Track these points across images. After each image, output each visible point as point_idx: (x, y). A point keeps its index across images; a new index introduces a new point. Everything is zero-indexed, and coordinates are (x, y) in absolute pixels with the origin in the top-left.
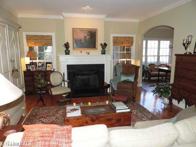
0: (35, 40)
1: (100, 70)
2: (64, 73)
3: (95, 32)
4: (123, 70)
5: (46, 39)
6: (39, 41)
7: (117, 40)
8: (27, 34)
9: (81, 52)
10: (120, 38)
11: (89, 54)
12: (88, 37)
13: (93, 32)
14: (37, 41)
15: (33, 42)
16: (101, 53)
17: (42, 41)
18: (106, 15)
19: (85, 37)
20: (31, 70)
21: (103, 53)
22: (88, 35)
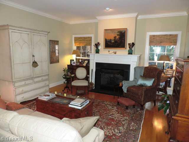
0: (80, 41)
1: (125, 70)
2: (92, 70)
3: (125, 32)
4: (144, 73)
5: (87, 40)
6: (82, 42)
7: (154, 39)
8: (75, 37)
9: (109, 51)
10: (158, 37)
11: (115, 53)
12: (118, 37)
13: (123, 32)
14: (80, 42)
15: (78, 43)
16: (128, 53)
17: (84, 42)
18: (137, 13)
19: (115, 37)
20: (73, 65)
21: (130, 53)
22: (118, 35)
